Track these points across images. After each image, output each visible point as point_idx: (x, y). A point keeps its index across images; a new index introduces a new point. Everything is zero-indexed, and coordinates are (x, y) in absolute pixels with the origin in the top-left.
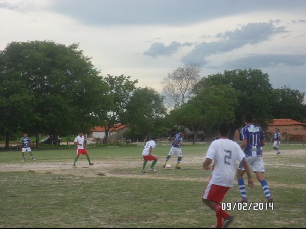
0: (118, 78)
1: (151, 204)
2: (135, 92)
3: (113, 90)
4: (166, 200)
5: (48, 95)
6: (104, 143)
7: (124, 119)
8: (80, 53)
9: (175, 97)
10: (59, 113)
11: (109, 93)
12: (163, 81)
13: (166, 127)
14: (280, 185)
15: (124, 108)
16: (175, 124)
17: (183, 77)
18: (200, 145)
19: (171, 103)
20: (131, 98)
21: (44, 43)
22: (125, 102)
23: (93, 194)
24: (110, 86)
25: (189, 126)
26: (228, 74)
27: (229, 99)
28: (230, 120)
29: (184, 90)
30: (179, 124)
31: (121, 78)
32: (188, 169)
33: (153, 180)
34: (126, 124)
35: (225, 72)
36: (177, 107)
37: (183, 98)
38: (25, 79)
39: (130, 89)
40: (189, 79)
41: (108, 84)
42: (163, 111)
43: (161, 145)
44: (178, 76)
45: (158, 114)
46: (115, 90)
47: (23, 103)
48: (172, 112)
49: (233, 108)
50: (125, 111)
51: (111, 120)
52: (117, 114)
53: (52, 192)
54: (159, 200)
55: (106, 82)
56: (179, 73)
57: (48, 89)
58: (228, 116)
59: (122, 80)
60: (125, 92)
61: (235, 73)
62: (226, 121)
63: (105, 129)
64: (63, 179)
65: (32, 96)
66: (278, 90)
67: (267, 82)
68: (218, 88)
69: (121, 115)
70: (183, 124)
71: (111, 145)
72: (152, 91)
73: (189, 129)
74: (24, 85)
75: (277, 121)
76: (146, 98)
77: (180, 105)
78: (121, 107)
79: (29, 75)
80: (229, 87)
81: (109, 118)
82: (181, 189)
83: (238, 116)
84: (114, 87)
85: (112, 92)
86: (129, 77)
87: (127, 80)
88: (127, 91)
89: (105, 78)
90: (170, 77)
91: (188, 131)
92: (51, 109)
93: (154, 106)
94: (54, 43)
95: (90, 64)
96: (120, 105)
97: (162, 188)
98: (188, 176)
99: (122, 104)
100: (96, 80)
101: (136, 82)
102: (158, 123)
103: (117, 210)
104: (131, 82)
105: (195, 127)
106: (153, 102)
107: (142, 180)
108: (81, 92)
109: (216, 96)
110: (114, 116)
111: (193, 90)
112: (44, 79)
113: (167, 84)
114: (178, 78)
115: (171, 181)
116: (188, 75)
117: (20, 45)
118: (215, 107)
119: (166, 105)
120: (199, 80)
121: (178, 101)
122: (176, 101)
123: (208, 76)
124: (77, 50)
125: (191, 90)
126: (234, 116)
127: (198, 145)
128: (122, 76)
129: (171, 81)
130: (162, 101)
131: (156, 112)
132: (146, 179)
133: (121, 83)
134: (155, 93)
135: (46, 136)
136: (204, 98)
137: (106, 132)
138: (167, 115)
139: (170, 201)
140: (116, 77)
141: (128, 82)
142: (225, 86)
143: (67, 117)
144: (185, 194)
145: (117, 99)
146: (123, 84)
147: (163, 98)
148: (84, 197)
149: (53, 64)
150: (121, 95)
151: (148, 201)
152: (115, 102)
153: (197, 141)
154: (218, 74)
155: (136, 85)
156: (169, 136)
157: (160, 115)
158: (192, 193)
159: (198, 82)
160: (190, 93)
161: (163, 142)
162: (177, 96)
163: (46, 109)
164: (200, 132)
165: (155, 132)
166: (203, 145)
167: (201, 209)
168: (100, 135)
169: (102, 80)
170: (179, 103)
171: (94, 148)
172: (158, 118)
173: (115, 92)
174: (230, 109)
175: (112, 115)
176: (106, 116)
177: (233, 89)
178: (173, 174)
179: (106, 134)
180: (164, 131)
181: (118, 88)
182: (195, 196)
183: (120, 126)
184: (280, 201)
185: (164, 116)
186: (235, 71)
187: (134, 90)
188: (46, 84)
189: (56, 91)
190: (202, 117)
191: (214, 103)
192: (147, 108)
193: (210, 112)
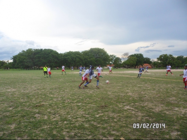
5: (98, 59)
7: (114, 63)
11: (110, 58)
20: (115, 59)
21: (97, 48)
26: (135, 54)
27: (135, 59)
30: (125, 65)
31: (113, 55)
34: (114, 65)
38: (94, 55)
39: (114, 57)
41: (110, 56)
42: (121, 62)
43: (121, 69)
46: (112, 57)
47: (93, 60)
48: (123, 62)
49: (136, 61)
57: (98, 57)
58: (135, 63)
65: (95, 59)
66: (145, 58)
67: (143, 56)
68: (133, 57)
72: (119, 58)
75: (145, 64)
76: (118, 59)
78: (113, 61)
80: (135, 57)
83: (137, 63)
94: (99, 48)
95: (106, 52)
100: (108, 55)
102: (121, 64)
105: (128, 65)
108: (105, 58)
111: (127, 58)
112: (97, 55)
116: (126, 55)
117: (93, 49)
120: (129, 55)
123: (131, 55)
124: (104, 49)
129: (123, 56)
136: (130, 59)
143: (102, 63)
145: (112, 59)
147: (121, 59)
149: (99, 52)
155: (116, 57)
162: (124, 59)
163: (97, 61)
166: (129, 69)
176: (110, 63)
180: (122, 66)
189: (99, 58)
190: (129, 63)
191: (132, 60)
192: (118, 61)
193: (131, 62)
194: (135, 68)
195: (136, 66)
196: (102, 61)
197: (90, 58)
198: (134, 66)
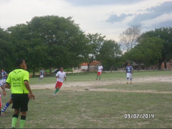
0: (94, 35)
1: (117, 107)
2: (104, 42)
3: (92, 42)
4: (126, 104)
5: (56, 45)
6: (87, 72)
7: (98, 58)
8: (73, 21)
9: (127, 45)
10: (62, 55)
11: (90, 43)
12: (120, 36)
13: (122, 62)
15: (98, 52)
16: (127, 60)
17: (131, 33)
18: (142, 71)
20: (102, 46)
21: (52, 17)
22: (99, 49)
23: (83, 101)
24: (90, 39)
25: (136, 61)
26: (157, 30)
27: (158, 45)
28: (159, 57)
29: (132, 41)
30: (129, 60)
31: (96, 35)
32: (137, 86)
33: (117, 92)
34: (99, 61)
35: (155, 29)
36: (128, 50)
37: (132, 45)
38: (43, 37)
40: (135, 34)
41: (89, 38)
42: (120, 53)
43: (120, 72)
44: (129, 32)
45: (117, 55)
46: (93, 42)
47: (42, 50)
48: (125, 53)
49: (160, 50)
50: (99, 53)
51: (91, 59)
52: (94, 55)
53: (60, 100)
54: (121, 104)
55: (88, 37)
56: (129, 31)
57: (55, 42)
58: (157, 55)
59: (97, 36)
60: (98, 43)
61: (161, 30)
62: (156, 57)
63: (88, 64)
64: (65, 93)
65: (47, 46)
68: (151, 39)
69: (97, 56)
70: (132, 60)
71: (92, 73)
72: (114, 42)
73: (135, 63)
74: (42, 41)
76: (111, 46)
77: (130, 49)
78: (97, 51)
79: (44, 35)
80: (158, 38)
81: (90, 57)
82: (134, 97)
83: (164, 54)
84: (92, 40)
85: (91, 43)
86: (100, 34)
87: (100, 36)
88: (100, 42)
89: (87, 35)
90: (124, 33)
91: (134, 64)
92: (57, 53)
93: (115, 50)
94: (58, 16)
95: (78, 28)
96: (96, 50)
97: (123, 97)
98: (137, 89)
99: (97, 50)
100: (82, 36)
101: (104, 37)
102: (118, 60)
103: (97, 110)
104: (102, 37)
105: (139, 61)
106: (115, 48)
107: (110, 92)
108: (74, 43)
109: (150, 43)
110: (92, 56)
111: (137, 40)
112: (53, 37)
113: (122, 37)
114: (128, 34)
115: (127, 93)
116: (134, 32)
117: (39, 18)
118: (150, 50)
119: (122, 50)
120: (140, 34)
121: (129, 47)
122: (128, 47)
123: (146, 32)
124: (72, 20)
125: (136, 40)
126: (161, 54)
127: (141, 72)
128: (97, 34)
129: (125, 36)
130: (119, 47)
131: (116, 54)
132: (113, 92)
133: (96, 38)
134: (115, 43)
135: (55, 69)
136: (144, 45)
137: (89, 65)
138: (122, 55)
139: (128, 104)
140: (93, 34)
141: (100, 37)
142: (156, 38)
143: (67, 58)
144: (137, 100)
145: (94, 47)
146: (97, 38)
147: (120, 45)
148: (78, 103)
149: (58, 28)
150: (97, 44)
151: (115, 105)
153: (140, 69)
154: (151, 31)
155: (105, 39)
156: (124, 67)
157: (119, 55)
158: (140, 99)
159: (140, 35)
160: (136, 42)
161: (120, 70)
162: (128, 44)
163: (54, 54)
164: (142, 64)
165: (116, 65)
166: (144, 71)
167: (147, 109)
168: (85, 67)
169: (86, 36)
170: (129, 48)
171: (82, 75)
172: (117, 57)
174: (159, 51)
175: (91, 56)
176: (88, 57)
177: (160, 39)
178: (128, 89)
179: (89, 67)
180: (121, 64)
181: (94, 41)
182: (142, 101)
183: (96, 62)
185: (121, 56)
186: (161, 28)
187: (103, 41)
188: (54, 40)
189: (60, 43)
190: (143, 55)
191: (149, 48)
192: (111, 51)
193: (147, 53)
194: (159, 68)
195: (161, 62)
196: (69, 53)
197: (33, 46)
198: (157, 62)
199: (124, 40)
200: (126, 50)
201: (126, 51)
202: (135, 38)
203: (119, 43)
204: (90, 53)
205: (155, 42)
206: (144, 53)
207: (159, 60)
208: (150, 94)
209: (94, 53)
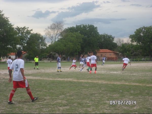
0: (22, 28)
1: (41, 93)
2: (31, 35)
3: (20, 34)
4: (49, 90)
7: (25, 49)
8: (3, 15)
9: (51, 38)
11: (18, 35)
12: (45, 30)
13: (47, 53)
14: (106, 82)
15: (25, 43)
16: (51, 52)
17: (55, 28)
18: (63, 62)
19: (49, 41)
20: (29, 38)
22: (26, 40)
23: (10, 87)
24: (18, 32)
27: (78, 39)
28: (78, 49)
29: (56, 35)
30: (53, 52)
31: (24, 28)
32: (59, 74)
33: (41, 80)
34: (26, 51)
35: (76, 26)
36: (52, 43)
37: (55, 39)
39: (28, 34)
40: (58, 29)
41: (17, 31)
42: (45, 45)
43: (44, 62)
44: (53, 27)
45: (42, 47)
46: (21, 34)
48: (50, 46)
49: (80, 44)
50: (26, 45)
51: (19, 49)
52: (21, 46)
54: (45, 90)
55: (16, 30)
56: (53, 26)
59: (25, 29)
60: (26, 35)
61: (81, 27)
62: (76, 50)
63: (16, 54)
66: (102, 35)
67: (96, 31)
68: (73, 34)
69: (24, 47)
70: (55, 52)
72: (40, 35)
73: (58, 54)
75: (101, 50)
76: (36, 38)
77: (54, 42)
78: (24, 43)
80: (78, 34)
81: (17, 48)
82: (56, 85)
83: (82, 48)
84: (20, 33)
85: (19, 35)
86: (28, 28)
87: (27, 29)
88: (27, 35)
89: (16, 28)
90: (48, 28)
93: (41, 43)
95: (8, 21)
96: (23, 42)
97: (46, 84)
98: (59, 78)
99: (24, 41)
100: (11, 29)
101: (31, 30)
102: (43, 51)
103: (23, 96)
104: (29, 30)
105: (61, 53)
106: (40, 41)
107: (35, 80)
108: (3, 35)
109: (72, 38)
110: (20, 47)
111: (60, 34)
113: (47, 31)
114: (53, 28)
115: (50, 80)
116: (57, 27)
118: (71, 43)
119: (46, 42)
120: (63, 30)
121: (53, 40)
122: (52, 40)
123: (68, 28)
124: (2, 13)
125: (59, 35)
126: (80, 48)
128: (24, 27)
129: (49, 30)
130: (44, 40)
131: (42, 46)
132: (38, 79)
133: (24, 31)
134: (41, 36)
136: (66, 39)
138: (47, 47)
139: (51, 91)
140: (21, 28)
141: (27, 30)
142: (76, 33)
144: (59, 87)
145: (22, 39)
146: (25, 31)
147: (45, 38)
150: (24, 37)
151: (39, 91)
152: (21, 40)
153: (62, 60)
154: (73, 27)
155: (32, 32)
156: (48, 58)
157: (44, 47)
158: (62, 86)
159: (62, 30)
160: (59, 36)
161: (45, 60)
162: (52, 37)
164: (64, 56)
165: (41, 55)
166: (65, 62)
167: (67, 95)
168: (13, 57)
169: (14, 29)
172: (42, 48)
173: (21, 35)
174: (78, 45)
175: (19, 47)
176: (16, 47)
177: (80, 34)
178: (51, 77)
179: (16, 57)
180: (45, 55)
181: (22, 33)
182: (64, 88)
183: (23, 52)
184: (107, 91)
186: (81, 25)
187: (30, 34)
190: (64, 48)
191: (71, 41)
192: (37, 43)
193: (69, 46)
195: (80, 54)
198: (76, 55)
199: (48, 33)
200: (51, 42)
201: (50, 44)
202: (58, 32)
203: (44, 37)
204: (18, 44)
205: (76, 37)
206: (66, 46)
207: (79, 52)
208: (71, 82)
209: (21, 44)
